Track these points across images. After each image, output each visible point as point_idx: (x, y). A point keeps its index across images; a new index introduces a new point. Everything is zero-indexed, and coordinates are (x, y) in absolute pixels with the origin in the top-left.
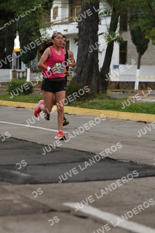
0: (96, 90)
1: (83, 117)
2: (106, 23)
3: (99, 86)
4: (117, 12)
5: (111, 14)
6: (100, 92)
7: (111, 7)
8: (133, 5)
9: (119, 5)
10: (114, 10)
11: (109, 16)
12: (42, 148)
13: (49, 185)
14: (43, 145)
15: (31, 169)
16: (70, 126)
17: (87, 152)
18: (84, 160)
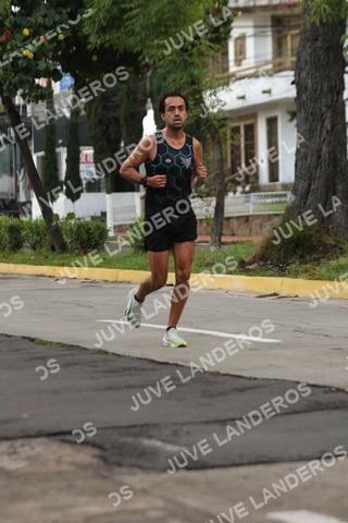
12: (215, 382)
13: (234, 471)
14: (217, 374)
15: (188, 433)
16: (283, 325)
17: (324, 386)
18: (318, 407)
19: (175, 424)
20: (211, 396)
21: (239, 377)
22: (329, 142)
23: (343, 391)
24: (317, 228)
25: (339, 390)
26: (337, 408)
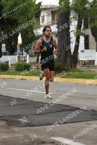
0: (70, 66)
1: (63, 84)
2: (74, 24)
3: (72, 64)
4: (81, 17)
5: (77, 18)
6: (73, 67)
7: (77, 14)
8: (90, 12)
9: (82, 13)
10: (79, 16)
12: (37, 104)
13: (41, 127)
14: (37, 102)
15: (30, 117)
16: (54, 89)
17: (65, 105)
18: (63, 110)
19: (26, 115)
20: (35, 108)
21: (43, 103)
22: (66, 43)
23: (70, 106)
24: (63, 65)
25: (68, 106)
26: (68, 111)
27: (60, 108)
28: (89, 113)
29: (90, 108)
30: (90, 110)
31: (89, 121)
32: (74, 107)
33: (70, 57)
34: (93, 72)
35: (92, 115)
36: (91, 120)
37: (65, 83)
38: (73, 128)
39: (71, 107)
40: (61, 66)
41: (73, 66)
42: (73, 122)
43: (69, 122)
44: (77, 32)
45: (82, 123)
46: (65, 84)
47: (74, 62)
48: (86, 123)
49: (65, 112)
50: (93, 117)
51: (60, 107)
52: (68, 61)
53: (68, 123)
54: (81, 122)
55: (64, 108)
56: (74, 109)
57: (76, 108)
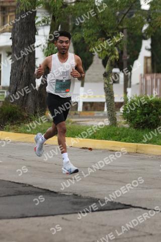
0: (33, 112)
1: (18, 144)
2: (44, 33)
3: (36, 107)
4: (57, 20)
5: (50, 23)
6: (38, 114)
7: (50, 14)
8: (75, 12)
9: (59, 13)
10: (54, 18)
11: (47, 25)
16: (2, 154)
17: (23, 184)
18: (20, 193)
22: (27, 67)
23: (32, 186)
24: (19, 108)
25: (30, 186)
26: (29, 194)
27: (15, 189)
28: (68, 200)
29: (71, 191)
30: (71, 194)
31: (67, 214)
32: (41, 187)
33: (34, 94)
34: (75, 125)
35: (74, 203)
36: (71, 212)
37: (23, 142)
38: (38, 226)
39: (35, 187)
40: (18, 110)
41: (38, 111)
42: (39, 214)
43: (31, 215)
44: (48, 48)
45: (55, 217)
46: (23, 144)
47: (40, 103)
48: (63, 218)
49: (23, 196)
50: (76, 207)
51: (14, 187)
52: (29, 102)
53: (30, 217)
54: (53, 215)
55: (21, 188)
56: (41, 191)
57: (45, 189)
